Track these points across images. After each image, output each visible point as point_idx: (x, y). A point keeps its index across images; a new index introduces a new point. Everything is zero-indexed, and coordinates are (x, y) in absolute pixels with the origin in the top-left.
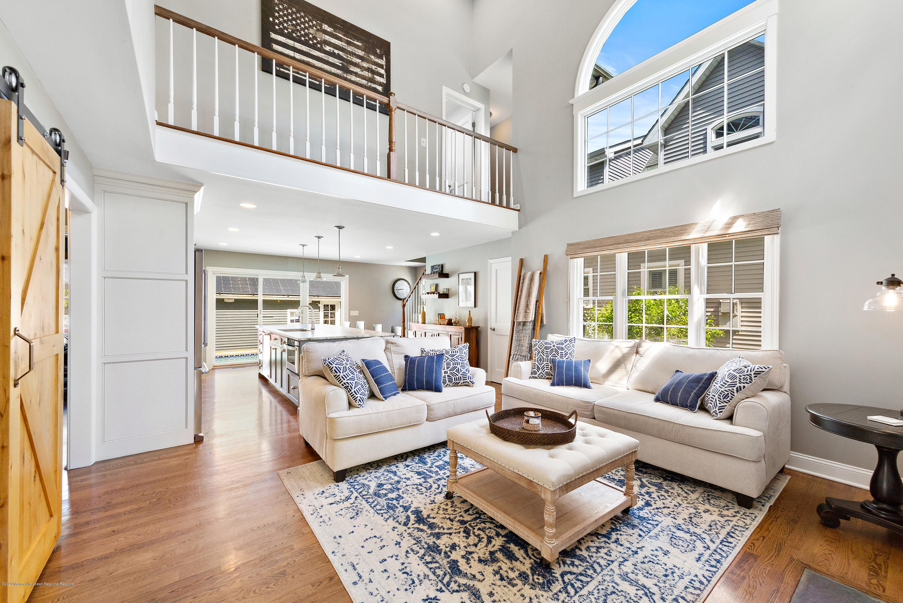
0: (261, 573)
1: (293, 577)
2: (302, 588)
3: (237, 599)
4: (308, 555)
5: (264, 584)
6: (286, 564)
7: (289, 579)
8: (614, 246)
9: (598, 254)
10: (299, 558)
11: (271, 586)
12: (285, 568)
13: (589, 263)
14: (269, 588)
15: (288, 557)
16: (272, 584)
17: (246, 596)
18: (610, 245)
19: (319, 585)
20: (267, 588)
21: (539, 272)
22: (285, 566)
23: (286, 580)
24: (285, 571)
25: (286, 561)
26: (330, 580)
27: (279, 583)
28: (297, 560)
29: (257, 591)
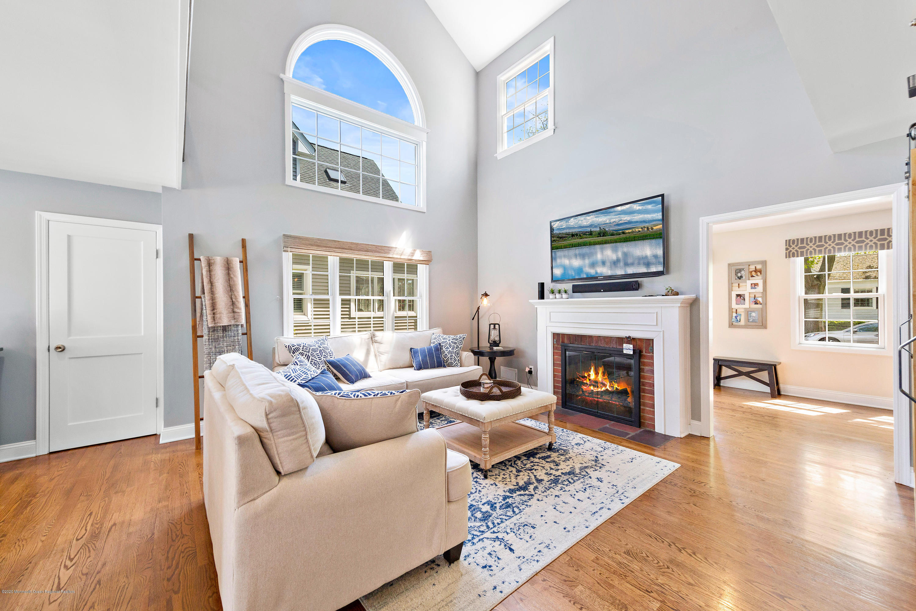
0: (639, 569)
1: (627, 545)
2: (632, 535)
3: (673, 571)
4: (597, 544)
5: (646, 560)
6: (617, 555)
7: (629, 546)
8: (340, 250)
9: (312, 252)
10: (604, 549)
11: (645, 555)
12: (622, 554)
13: (299, 260)
14: (647, 555)
15: (609, 557)
16: (643, 555)
17: (666, 567)
18: (336, 248)
19: (623, 527)
20: (648, 557)
21: (238, 260)
22: (620, 555)
23: (633, 547)
24: (625, 553)
25: (614, 556)
26: (614, 523)
27: (639, 551)
28: (608, 550)
29: (656, 562)
